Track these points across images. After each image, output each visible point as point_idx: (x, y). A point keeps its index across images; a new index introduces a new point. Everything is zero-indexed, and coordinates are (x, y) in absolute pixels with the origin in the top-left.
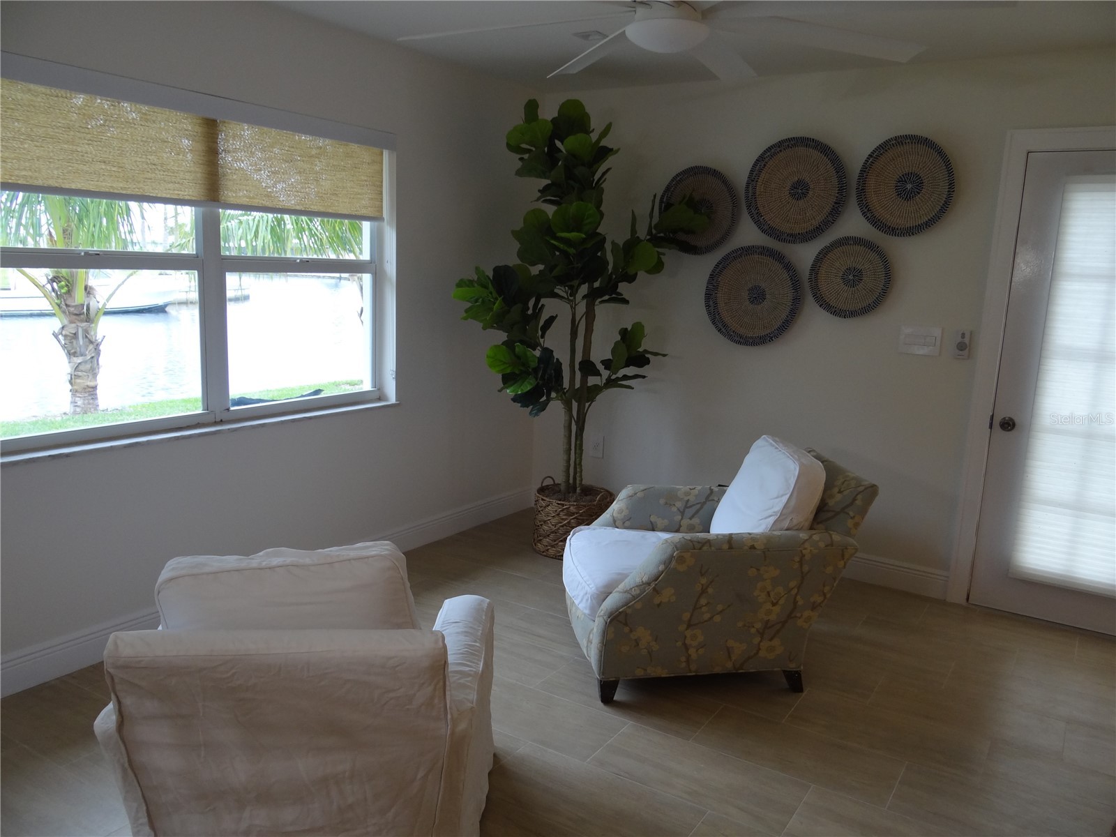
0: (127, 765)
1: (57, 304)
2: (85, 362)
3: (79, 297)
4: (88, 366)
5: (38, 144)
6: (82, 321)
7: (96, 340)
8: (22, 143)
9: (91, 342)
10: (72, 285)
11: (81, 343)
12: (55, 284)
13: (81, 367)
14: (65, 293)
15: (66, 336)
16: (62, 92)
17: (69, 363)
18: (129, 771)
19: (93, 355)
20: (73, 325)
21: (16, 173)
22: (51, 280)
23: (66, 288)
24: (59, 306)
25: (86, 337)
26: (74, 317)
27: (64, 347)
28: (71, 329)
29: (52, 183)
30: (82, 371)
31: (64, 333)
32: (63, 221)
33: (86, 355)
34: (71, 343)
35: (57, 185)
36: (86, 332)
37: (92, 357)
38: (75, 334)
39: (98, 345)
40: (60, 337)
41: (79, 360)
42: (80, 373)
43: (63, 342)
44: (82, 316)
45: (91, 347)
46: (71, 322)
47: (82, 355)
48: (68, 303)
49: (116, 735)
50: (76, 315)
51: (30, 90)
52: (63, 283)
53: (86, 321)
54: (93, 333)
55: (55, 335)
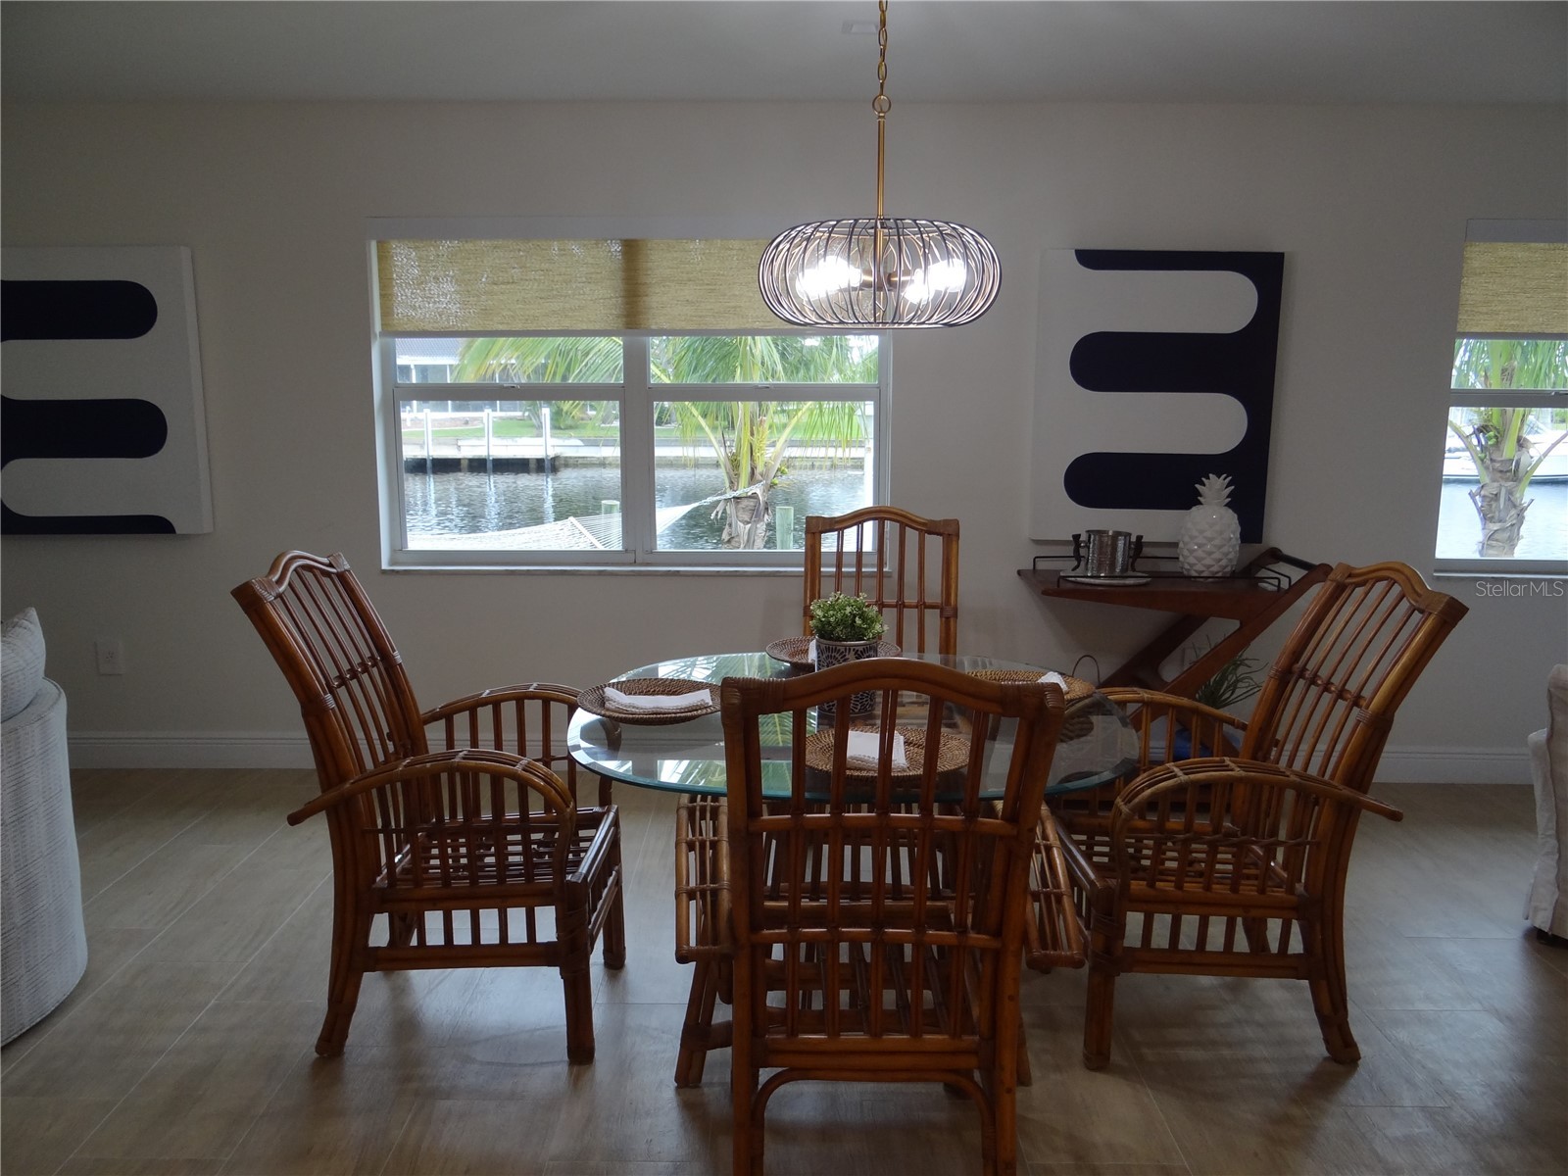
0: (1548, 775)
1: (1480, 458)
2: (1503, 530)
3: (1509, 449)
4: (1506, 535)
5: (1529, 295)
6: (1507, 480)
7: (1521, 504)
8: (1515, 296)
9: (1515, 506)
10: (1502, 436)
11: (1502, 507)
12: (1481, 435)
13: (1496, 536)
14: (1491, 445)
15: (1484, 497)
16: (1560, 245)
17: (1483, 529)
18: (1550, 782)
19: (1514, 522)
20: (1496, 484)
21: (1506, 323)
22: (1478, 429)
23: (1495, 440)
24: (1482, 460)
25: (1509, 499)
26: (1499, 475)
27: (1480, 510)
28: (1492, 489)
29: (1536, 329)
30: (1497, 540)
31: (1482, 493)
32: (1503, 359)
33: (1505, 522)
34: (1490, 506)
35: (1540, 331)
36: (1510, 493)
37: (1512, 525)
38: (1496, 495)
39: (1523, 510)
40: (1477, 497)
41: (1495, 527)
42: (1494, 543)
43: (1480, 504)
44: (1508, 474)
45: (1513, 512)
46: (1494, 481)
47: (1500, 521)
48: (1494, 457)
49: (1545, 747)
50: (1501, 471)
51: (1529, 248)
52: (1491, 434)
53: (1512, 480)
54: (1518, 495)
55: (1472, 496)
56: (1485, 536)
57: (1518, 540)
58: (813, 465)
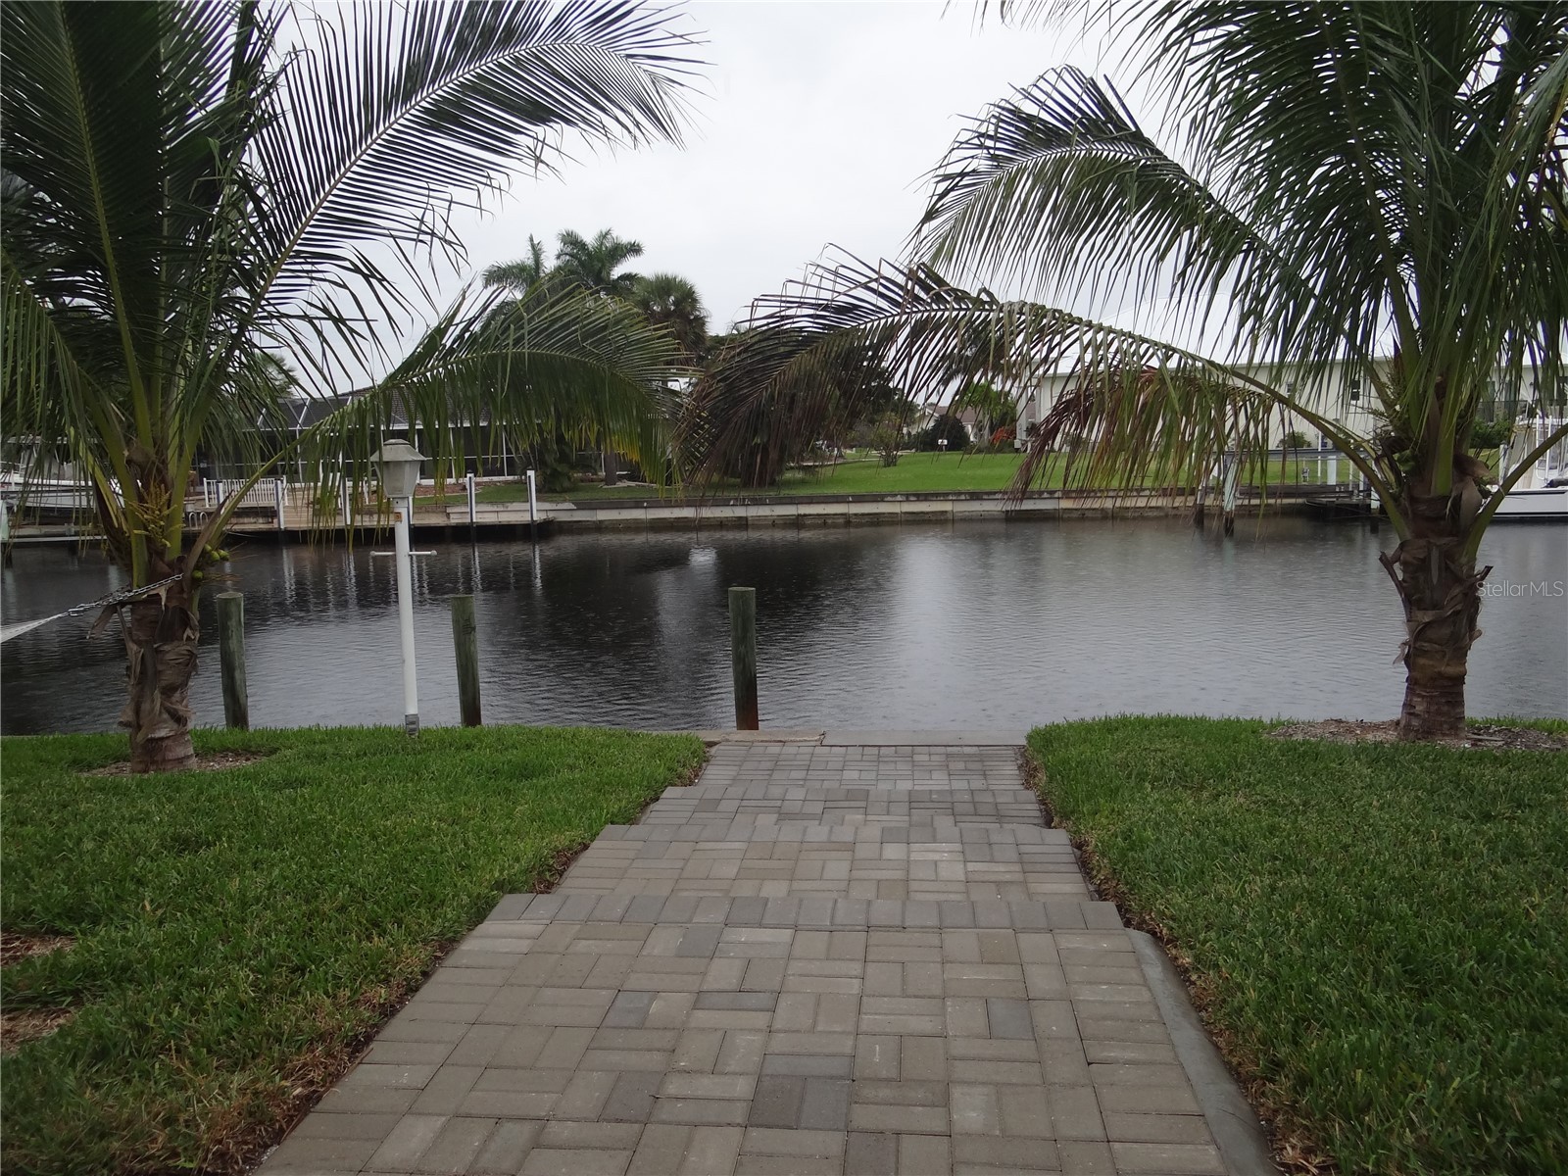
1: (1393, 496)
2: (1441, 622)
3: (1441, 480)
4: (1451, 630)
6: (1441, 534)
7: (1469, 576)
9: (1458, 580)
10: (1427, 456)
11: (1435, 581)
12: (1395, 455)
13: (1431, 633)
14: (1412, 473)
15: (1406, 564)
17: (1408, 620)
19: (1459, 607)
20: (1422, 542)
22: (1389, 445)
23: (1417, 463)
24: (1401, 500)
25: (1447, 568)
26: (1426, 524)
27: (1400, 585)
28: (1417, 550)
30: (1430, 641)
31: (1403, 558)
33: (1442, 608)
34: (1417, 579)
36: (1448, 556)
37: (1457, 613)
38: (1423, 560)
39: (1475, 586)
40: (1396, 565)
41: (1428, 616)
42: (1427, 646)
43: (1400, 577)
44: (1442, 523)
45: (1457, 590)
46: (1419, 535)
47: (1435, 607)
48: (1416, 493)
50: (1430, 519)
52: (1413, 452)
53: (1451, 534)
54: (1464, 560)
55: (1387, 562)
56: (1411, 632)
57: (1472, 639)
58: (825, 523)
